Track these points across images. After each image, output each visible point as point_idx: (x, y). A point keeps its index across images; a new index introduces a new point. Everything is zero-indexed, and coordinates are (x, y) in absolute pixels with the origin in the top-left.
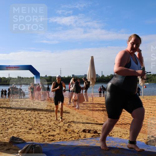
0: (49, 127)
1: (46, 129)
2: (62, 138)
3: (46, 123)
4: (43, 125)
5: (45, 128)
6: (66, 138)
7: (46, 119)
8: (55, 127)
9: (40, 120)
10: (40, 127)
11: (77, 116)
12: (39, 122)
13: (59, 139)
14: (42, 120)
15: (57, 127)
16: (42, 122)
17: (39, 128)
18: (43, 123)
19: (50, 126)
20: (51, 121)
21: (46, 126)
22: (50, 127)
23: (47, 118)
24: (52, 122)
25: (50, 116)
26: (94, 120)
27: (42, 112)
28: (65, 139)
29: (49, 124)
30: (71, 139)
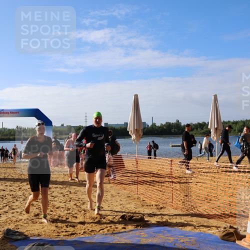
0: (66, 212)
1: (62, 214)
2: (88, 230)
3: (62, 205)
4: (57, 208)
5: (60, 212)
6: (94, 229)
7: (62, 198)
8: (76, 212)
9: (52, 200)
10: (52, 211)
11: (113, 192)
12: (51, 203)
13: (82, 231)
14: (56, 199)
15: (80, 212)
16: (55, 203)
17: (51, 213)
18: (57, 204)
19: (69, 209)
20: (70, 201)
21: (62, 210)
22: (69, 212)
23: (64, 196)
24: (72, 203)
25: (68, 193)
26: (138, 198)
27: (56, 186)
28: (92, 231)
29: (68, 205)
30: (101, 231)
